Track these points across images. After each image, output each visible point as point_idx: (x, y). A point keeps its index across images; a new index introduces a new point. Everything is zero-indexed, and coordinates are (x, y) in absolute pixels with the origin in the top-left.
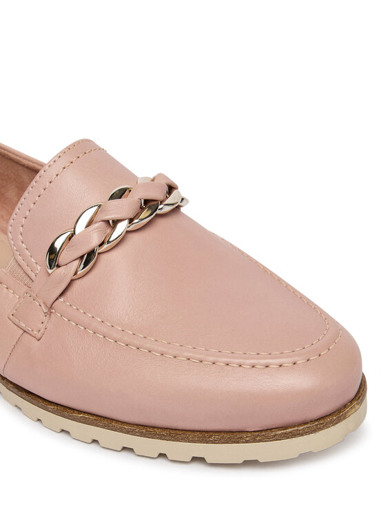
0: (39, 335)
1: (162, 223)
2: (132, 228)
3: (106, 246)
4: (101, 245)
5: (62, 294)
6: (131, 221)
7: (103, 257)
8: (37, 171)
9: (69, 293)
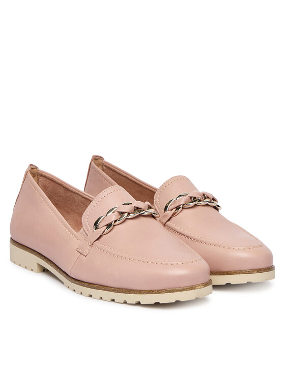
0: (86, 255)
1: (142, 219)
2: (130, 217)
3: (117, 222)
4: (115, 221)
5: (98, 239)
6: (129, 214)
7: (116, 227)
8: (91, 201)
9: (100, 240)
